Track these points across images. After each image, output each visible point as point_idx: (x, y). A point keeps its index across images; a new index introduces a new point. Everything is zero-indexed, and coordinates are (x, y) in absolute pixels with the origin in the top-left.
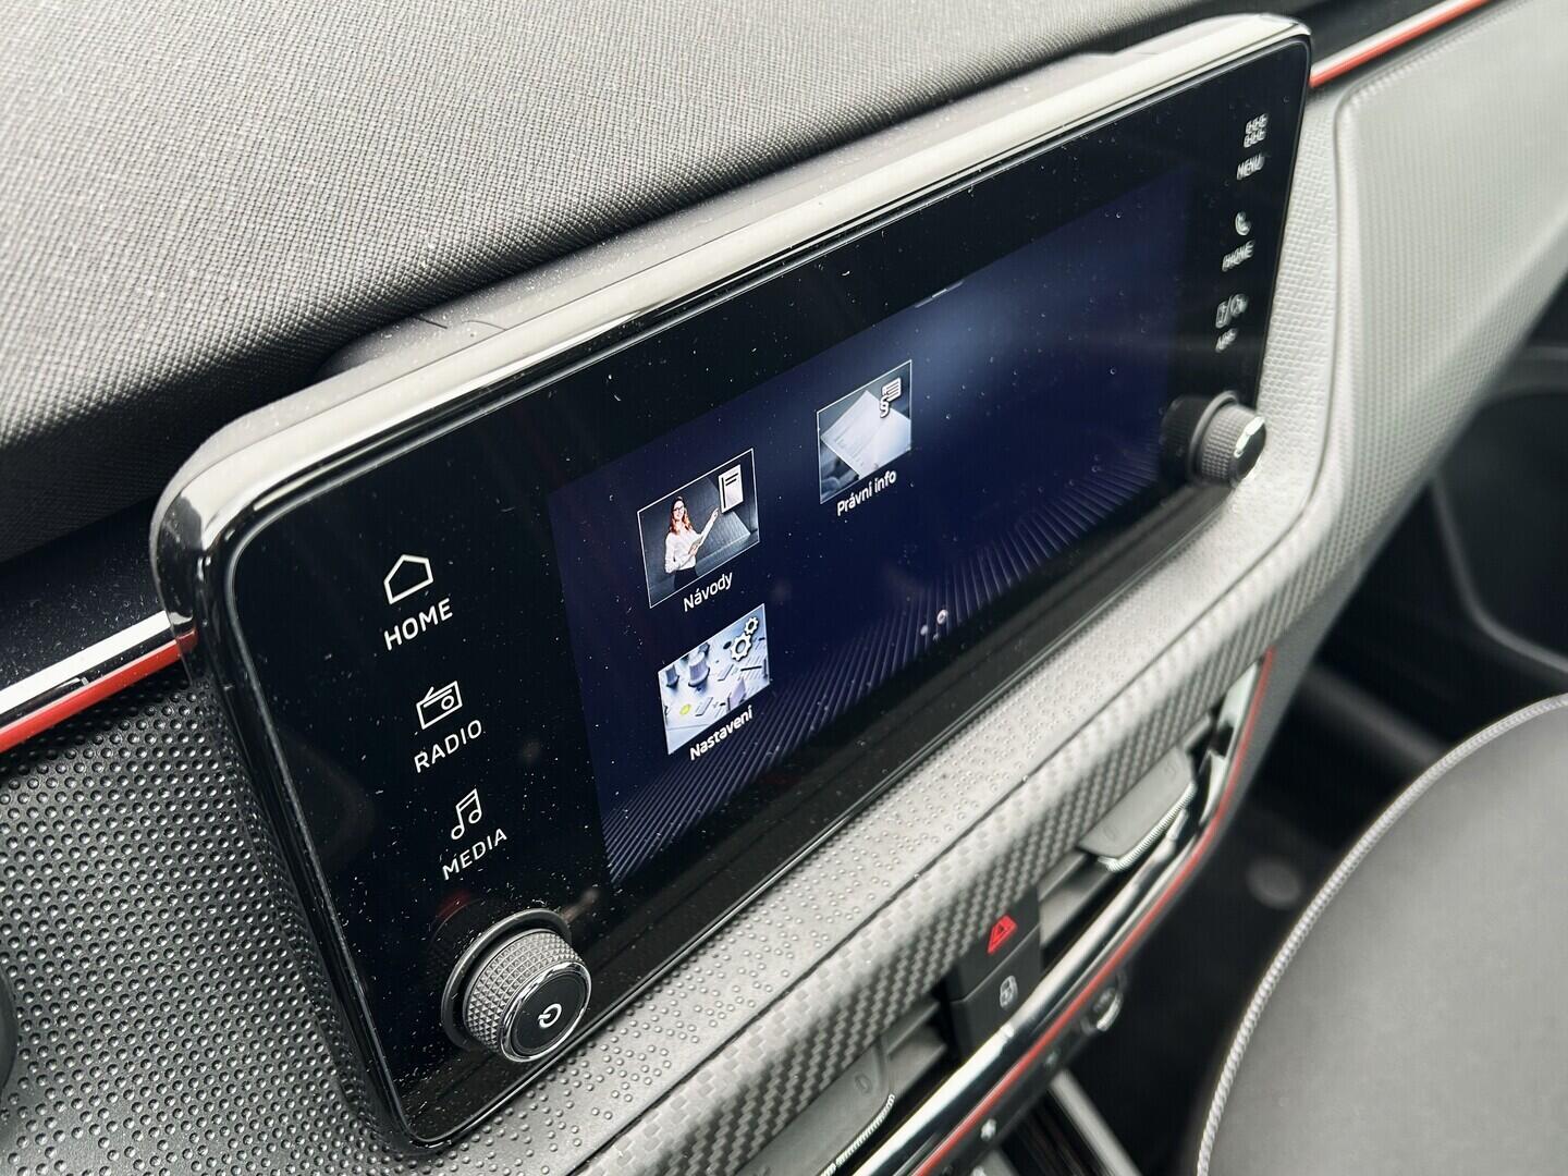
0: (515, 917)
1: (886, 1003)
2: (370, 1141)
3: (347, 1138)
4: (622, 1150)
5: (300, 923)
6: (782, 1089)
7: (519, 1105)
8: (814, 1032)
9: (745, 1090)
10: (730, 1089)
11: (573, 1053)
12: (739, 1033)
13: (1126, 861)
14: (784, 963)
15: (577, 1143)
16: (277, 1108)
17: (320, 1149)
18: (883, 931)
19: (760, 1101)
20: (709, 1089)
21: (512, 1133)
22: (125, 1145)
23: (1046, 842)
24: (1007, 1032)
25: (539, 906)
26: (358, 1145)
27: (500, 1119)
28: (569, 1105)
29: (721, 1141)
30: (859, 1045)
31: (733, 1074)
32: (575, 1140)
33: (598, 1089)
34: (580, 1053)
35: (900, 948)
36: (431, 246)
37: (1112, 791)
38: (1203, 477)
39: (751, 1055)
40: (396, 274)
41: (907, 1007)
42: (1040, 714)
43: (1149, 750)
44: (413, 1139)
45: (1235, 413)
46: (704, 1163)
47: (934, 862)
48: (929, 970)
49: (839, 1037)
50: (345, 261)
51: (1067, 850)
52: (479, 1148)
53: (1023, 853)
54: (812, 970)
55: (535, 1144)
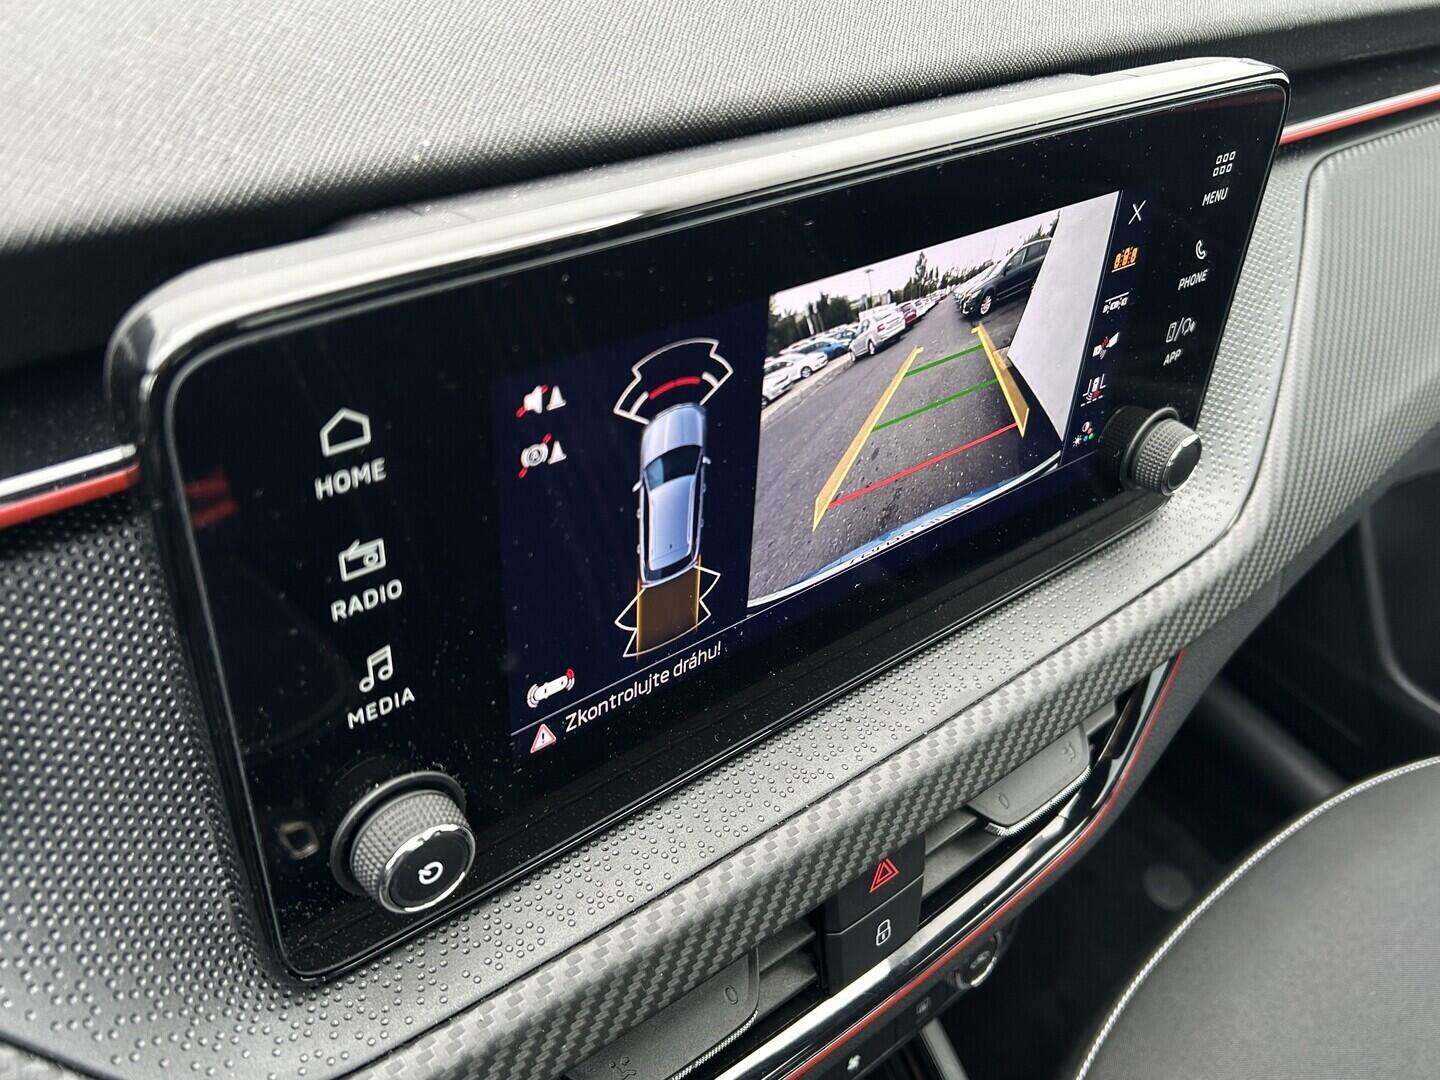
0: (414, 775)
1: (759, 919)
2: (252, 965)
3: (231, 959)
4: (484, 1014)
6: (646, 983)
7: (397, 956)
8: (685, 935)
9: (610, 978)
10: (596, 975)
11: (455, 916)
12: (613, 924)
13: (1015, 830)
14: (669, 865)
15: (444, 1000)
18: (767, 852)
19: (623, 990)
20: (577, 971)
21: (385, 980)
23: (936, 796)
25: (437, 769)
26: (240, 967)
28: (442, 964)
30: (728, 954)
31: (602, 961)
32: (442, 997)
33: (473, 952)
34: (463, 917)
35: (780, 871)
36: (427, 143)
37: (1008, 759)
38: (1137, 483)
39: (621, 947)
40: (390, 163)
41: (780, 927)
42: (948, 678)
43: (1049, 727)
44: (289, 969)
45: (1174, 426)
46: (561, 1041)
47: (826, 796)
48: (806, 896)
49: (709, 944)
50: (344, 143)
51: (956, 806)
52: (352, 989)
53: (913, 802)
54: (693, 877)
55: (403, 995)
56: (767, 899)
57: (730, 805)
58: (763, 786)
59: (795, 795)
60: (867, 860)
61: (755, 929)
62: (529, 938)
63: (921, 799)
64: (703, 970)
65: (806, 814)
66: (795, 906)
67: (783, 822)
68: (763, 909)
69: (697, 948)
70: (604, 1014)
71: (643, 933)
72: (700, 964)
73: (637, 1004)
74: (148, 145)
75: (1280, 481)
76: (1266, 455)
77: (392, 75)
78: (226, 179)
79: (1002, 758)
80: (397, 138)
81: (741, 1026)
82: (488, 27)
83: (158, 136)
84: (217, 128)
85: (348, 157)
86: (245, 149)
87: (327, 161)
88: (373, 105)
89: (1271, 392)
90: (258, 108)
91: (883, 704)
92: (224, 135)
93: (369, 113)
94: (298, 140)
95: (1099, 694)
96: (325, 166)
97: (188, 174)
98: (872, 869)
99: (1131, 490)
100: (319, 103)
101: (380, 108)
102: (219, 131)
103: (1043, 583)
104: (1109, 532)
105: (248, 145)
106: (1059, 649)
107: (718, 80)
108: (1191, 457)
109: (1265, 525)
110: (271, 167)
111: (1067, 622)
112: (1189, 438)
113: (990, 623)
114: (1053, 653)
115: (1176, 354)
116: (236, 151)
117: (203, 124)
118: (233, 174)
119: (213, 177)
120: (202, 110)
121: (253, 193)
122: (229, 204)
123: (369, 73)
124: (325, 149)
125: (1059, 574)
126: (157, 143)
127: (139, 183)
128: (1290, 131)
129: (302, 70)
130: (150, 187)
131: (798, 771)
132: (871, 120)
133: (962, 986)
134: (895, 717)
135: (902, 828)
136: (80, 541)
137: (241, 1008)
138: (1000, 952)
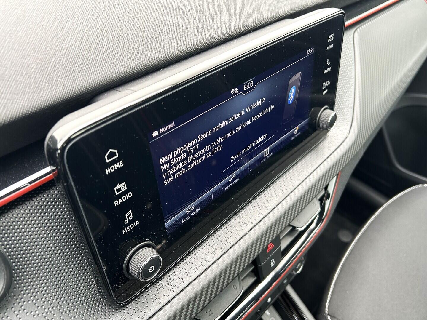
0: (142, 244)
1: (240, 265)
2: (105, 303)
3: (100, 303)
4: (171, 304)
5: (86, 247)
6: (213, 288)
7: (144, 293)
8: (221, 273)
9: (203, 288)
10: (199, 288)
11: (158, 280)
12: (201, 274)
13: (303, 228)
14: (213, 255)
15: (160, 303)
16: (81, 295)
17: (93, 305)
18: (239, 247)
19: (207, 291)
20: (194, 288)
21: (143, 301)
22: (41, 305)
23: (281, 223)
24: (273, 274)
25: (148, 241)
26: (103, 304)
27: (139, 297)
28: (157, 293)
29: (197, 302)
30: (233, 276)
31: (200, 284)
33: (165, 288)
34: (160, 280)
35: (243, 251)
36: (117, 71)
37: (299, 210)
38: (320, 128)
39: (204, 280)
40: (108, 78)
41: (246, 266)
42: (279, 190)
43: (308, 199)
44: (116, 302)
45: (329, 111)
46: (193, 308)
47: (252, 229)
48: (251, 257)
49: (228, 274)
50: (94, 75)
51: (287, 225)
52: (134, 305)
53: (275, 226)
54: (220, 257)
55: (148, 303)
56: (241, 260)
57: (227, 236)
58: (234, 229)
59: (243, 230)
60: (266, 244)
61: (239, 268)
62: (180, 281)
63: (277, 225)
64: (227, 282)
65: (247, 235)
66: (249, 260)
67: (242, 238)
68: (241, 263)
69: (225, 276)
70: (203, 298)
71: (210, 275)
72: (226, 280)
73: (211, 294)
74: (42, 85)
76: (354, 114)
77: (103, 53)
78: (65, 91)
79: (297, 210)
80: (109, 71)
81: (239, 295)
82: (126, 35)
83: (44, 82)
85: (96, 79)
86: (68, 81)
87: (91, 81)
88: (100, 63)
89: (353, 97)
90: (69, 69)
91: (263, 201)
93: (99, 65)
94: (82, 76)
95: (320, 187)
96: (91, 82)
97: (54, 91)
98: (267, 246)
99: (319, 130)
100: (85, 65)
101: (102, 63)
102: (60, 78)
103: (300, 160)
104: (315, 143)
105: (69, 80)
106: (307, 177)
107: (191, 39)
108: (334, 119)
109: (357, 134)
110: (76, 85)
111: (308, 170)
112: (333, 114)
113: (287, 173)
114: (306, 179)
115: (326, 91)
116: (66, 82)
117: (55, 76)
118: (66, 89)
119: (61, 91)
120: (54, 72)
121: (73, 93)
122: (67, 97)
123: (97, 54)
124: (90, 78)
125: (304, 157)
126: (44, 84)
127: (41, 96)
128: (347, 23)
130: (45, 97)
131: (243, 223)
132: (234, 43)
133: (295, 273)
134: (266, 204)
135: (274, 234)
136: (39, 197)
137: (105, 315)
138: (304, 262)
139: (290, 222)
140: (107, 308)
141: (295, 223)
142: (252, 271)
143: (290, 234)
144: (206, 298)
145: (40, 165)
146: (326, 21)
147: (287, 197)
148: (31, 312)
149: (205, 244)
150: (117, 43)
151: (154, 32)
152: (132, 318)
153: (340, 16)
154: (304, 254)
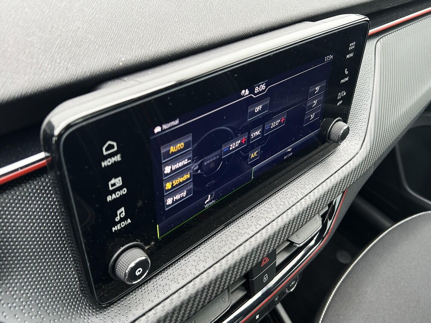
0: (131, 244)
1: (231, 277)
2: (86, 302)
3: (80, 301)
4: (155, 311)
5: (72, 241)
6: (200, 298)
7: (128, 296)
8: (211, 283)
9: (190, 298)
10: (186, 297)
11: (144, 283)
12: (190, 282)
13: (301, 245)
14: (204, 264)
15: (143, 308)
16: (62, 291)
17: (73, 303)
18: (232, 258)
19: (194, 301)
20: (181, 296)
21: (125, 304)
22: (20, 297)
23: (279, 237)
24: (265, 289)
25: (138, 241)
26: (83, 303)
27: (122, 300)
28: (141, 297)
29: (183, 311)
30: (223, 288)
31: (188, 293)
32: (142, 307)
33: (150, 293)
34: (146, 284)
35: (236, 263)
36: (123, 59)
37: (299, 225)
38: (331, 141)
39: (193, 288)
40: (114, 66)
41: (237, 279)
42: (280, 202)
43: (310, 214)
44: (98, 303)
45: (341, 123)
46: (177, 317)
47: (247, 240)
48: (244, 269)
49: (217, 286)
51: (285, 240)
52: (116, 307)
53: (273, 240)
54: (212, 266)
55: (131, 308)
56: (233, 271)
57: (220, 244)
58: (229, 238)
59: (238, 240)
60: (261, 257)
61: (230, 280)
62: (166, 288)
63: (275, 239)
64: (216, 293)
65: (242, 246)
66: (241, 272)
67: (236, 248)
68: (232, 274)
69: (214, 287)
70: (189, 308)
71: (199, 284)
72: (215, 292)
73: (198, 305)
74: (44, 66)
75: (372, 136)
76: (368, 129)
77: (111, 39)
78: (67, 75)
79: (297, 225)
80: (115, 59)
81: (227, 309)
82: (137, 22)
83: (47, 64)
84: (63, 59)
85: (101, 65)
89: (368, 110)
90: (74, 53)
91: (262, 211)
92: (65, 61)
93: (106, 51)
95: (324, 203)
96: (95, 69)
97: (56, 74)
99: (329, 143)
101: (109, 49)
102: (64, 60)
104: (324, 155)
105: (72, 64)
108: (347, 132)
109: (369, 150)
110: (80, 70)
111: (313, 183)
112: (345, 126)
113: (291, 185)
114: (310, 192)
115: (341, 102)
116: (69, 66)
117: (59, 58)
118: (69, 73)
119: (64, 74)
122: (69, 82)
123: (104, 39)
126: (46, 65)
127: (43, 78)
128: (371, 31)
129: (85, 40)
130: (46, 79)
131: (239, 233)
132: (250, 41)
133: (288, 292)
134: (266, 215)
135: (270, 247)
136: (29, 183)
137: (85, 315)
138: (298, 281)
139: (288, 237)
140: (87, 308)
141: (294, 239)
142: (243, 285)
143: (286, 249)
144: (192, 307)
145: (33, 149)
146: (349, 28)
147: (288, 209)
148: (8, 304)
149: (197, 251)
150: (126, 29)
151: (166, 22)
152: (113, 321)
153: (365, 23)
154: (299, 273)
